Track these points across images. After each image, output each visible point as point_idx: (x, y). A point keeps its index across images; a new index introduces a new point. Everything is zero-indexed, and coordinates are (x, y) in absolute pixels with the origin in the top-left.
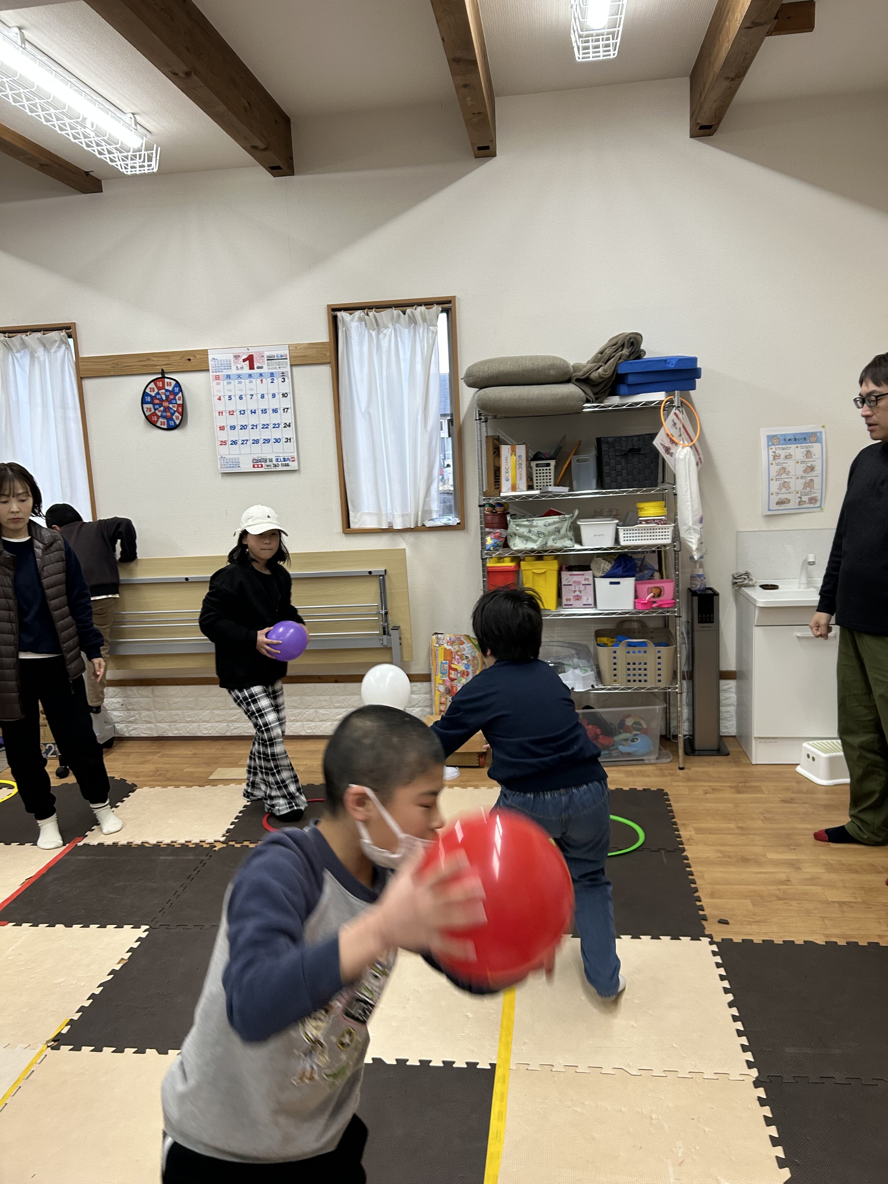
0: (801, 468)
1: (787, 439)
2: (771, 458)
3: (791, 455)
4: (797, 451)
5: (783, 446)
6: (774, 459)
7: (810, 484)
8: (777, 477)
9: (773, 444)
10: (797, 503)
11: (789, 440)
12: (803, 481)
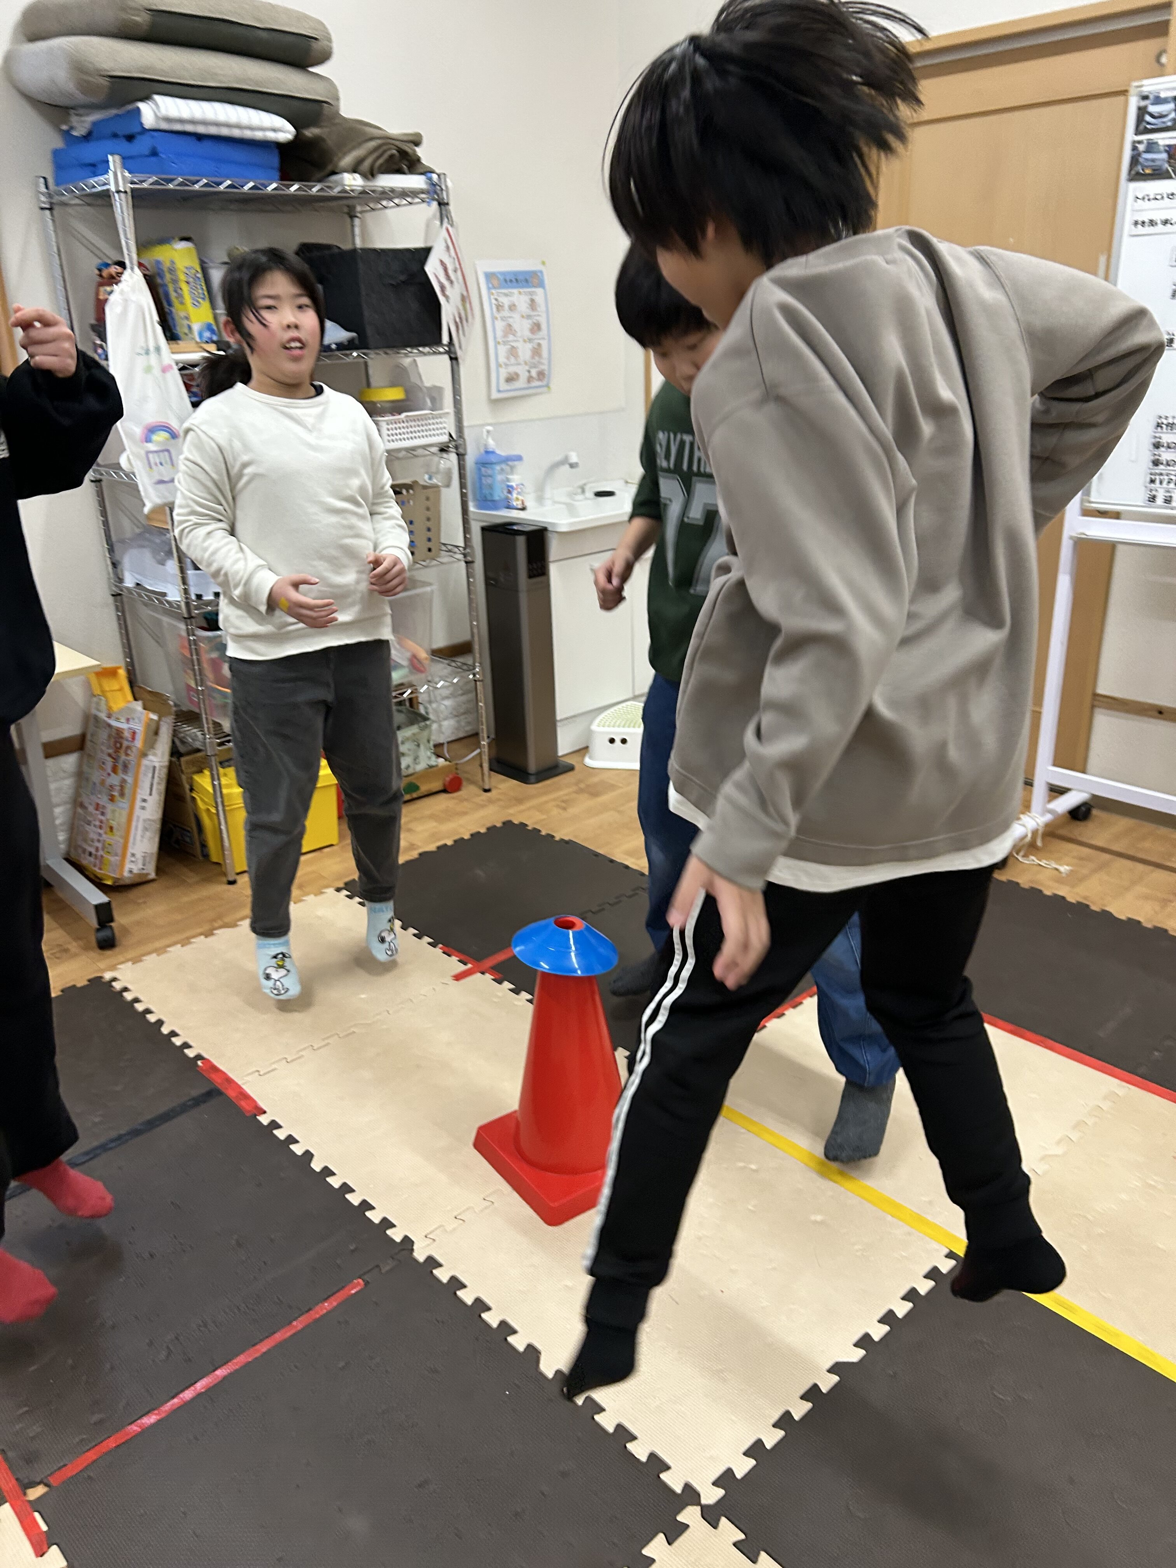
0: (527, 324)
1: (508, 280)
2: (494, 307)
3: (514, 305)
4: (519, 297)
5: (503, 291)
6: (498, 310)
7: (537, 351)
8: (504, 340)
9: (494, 288)
10: (526, 380)
11: (511, 281)
12: (529, 346)
